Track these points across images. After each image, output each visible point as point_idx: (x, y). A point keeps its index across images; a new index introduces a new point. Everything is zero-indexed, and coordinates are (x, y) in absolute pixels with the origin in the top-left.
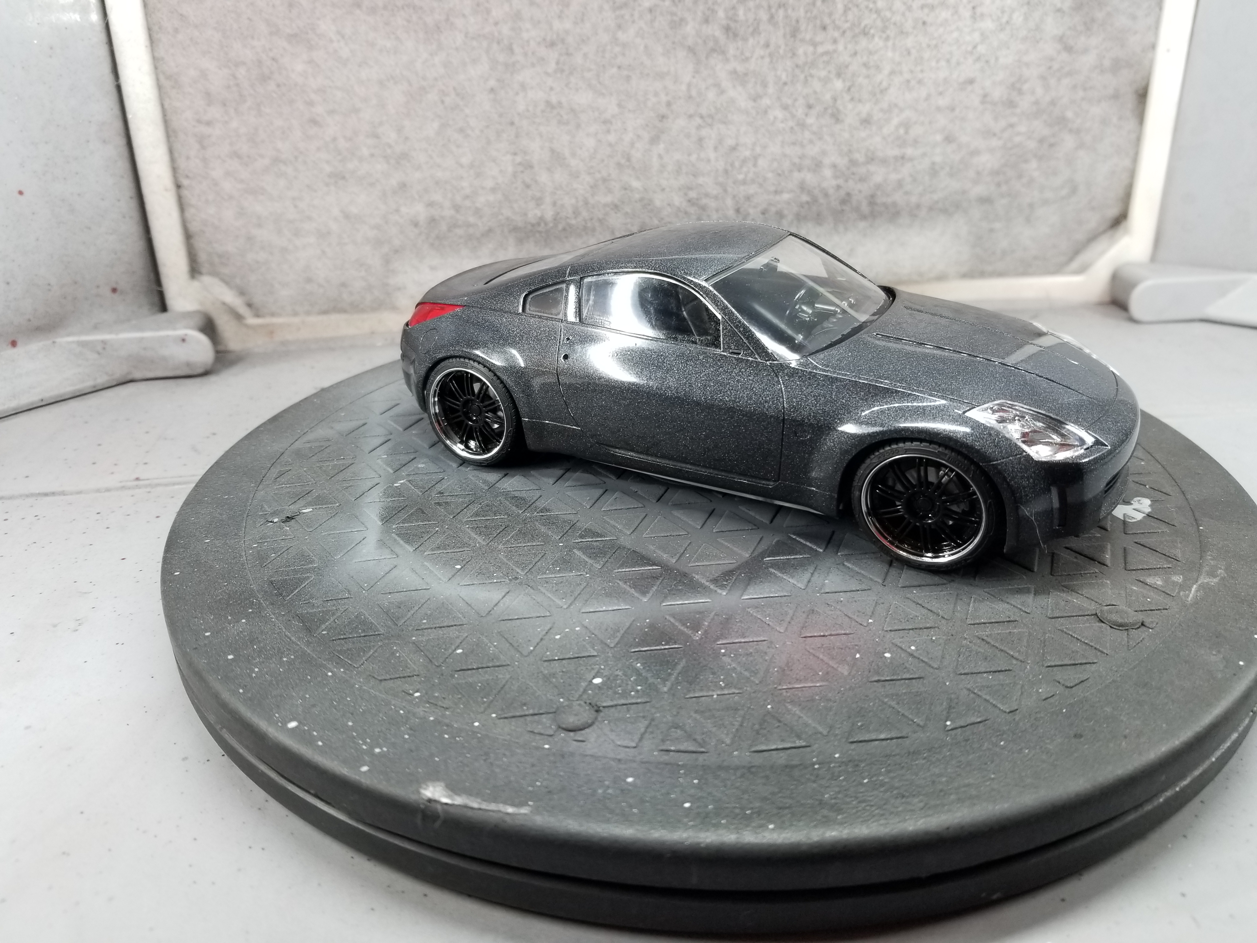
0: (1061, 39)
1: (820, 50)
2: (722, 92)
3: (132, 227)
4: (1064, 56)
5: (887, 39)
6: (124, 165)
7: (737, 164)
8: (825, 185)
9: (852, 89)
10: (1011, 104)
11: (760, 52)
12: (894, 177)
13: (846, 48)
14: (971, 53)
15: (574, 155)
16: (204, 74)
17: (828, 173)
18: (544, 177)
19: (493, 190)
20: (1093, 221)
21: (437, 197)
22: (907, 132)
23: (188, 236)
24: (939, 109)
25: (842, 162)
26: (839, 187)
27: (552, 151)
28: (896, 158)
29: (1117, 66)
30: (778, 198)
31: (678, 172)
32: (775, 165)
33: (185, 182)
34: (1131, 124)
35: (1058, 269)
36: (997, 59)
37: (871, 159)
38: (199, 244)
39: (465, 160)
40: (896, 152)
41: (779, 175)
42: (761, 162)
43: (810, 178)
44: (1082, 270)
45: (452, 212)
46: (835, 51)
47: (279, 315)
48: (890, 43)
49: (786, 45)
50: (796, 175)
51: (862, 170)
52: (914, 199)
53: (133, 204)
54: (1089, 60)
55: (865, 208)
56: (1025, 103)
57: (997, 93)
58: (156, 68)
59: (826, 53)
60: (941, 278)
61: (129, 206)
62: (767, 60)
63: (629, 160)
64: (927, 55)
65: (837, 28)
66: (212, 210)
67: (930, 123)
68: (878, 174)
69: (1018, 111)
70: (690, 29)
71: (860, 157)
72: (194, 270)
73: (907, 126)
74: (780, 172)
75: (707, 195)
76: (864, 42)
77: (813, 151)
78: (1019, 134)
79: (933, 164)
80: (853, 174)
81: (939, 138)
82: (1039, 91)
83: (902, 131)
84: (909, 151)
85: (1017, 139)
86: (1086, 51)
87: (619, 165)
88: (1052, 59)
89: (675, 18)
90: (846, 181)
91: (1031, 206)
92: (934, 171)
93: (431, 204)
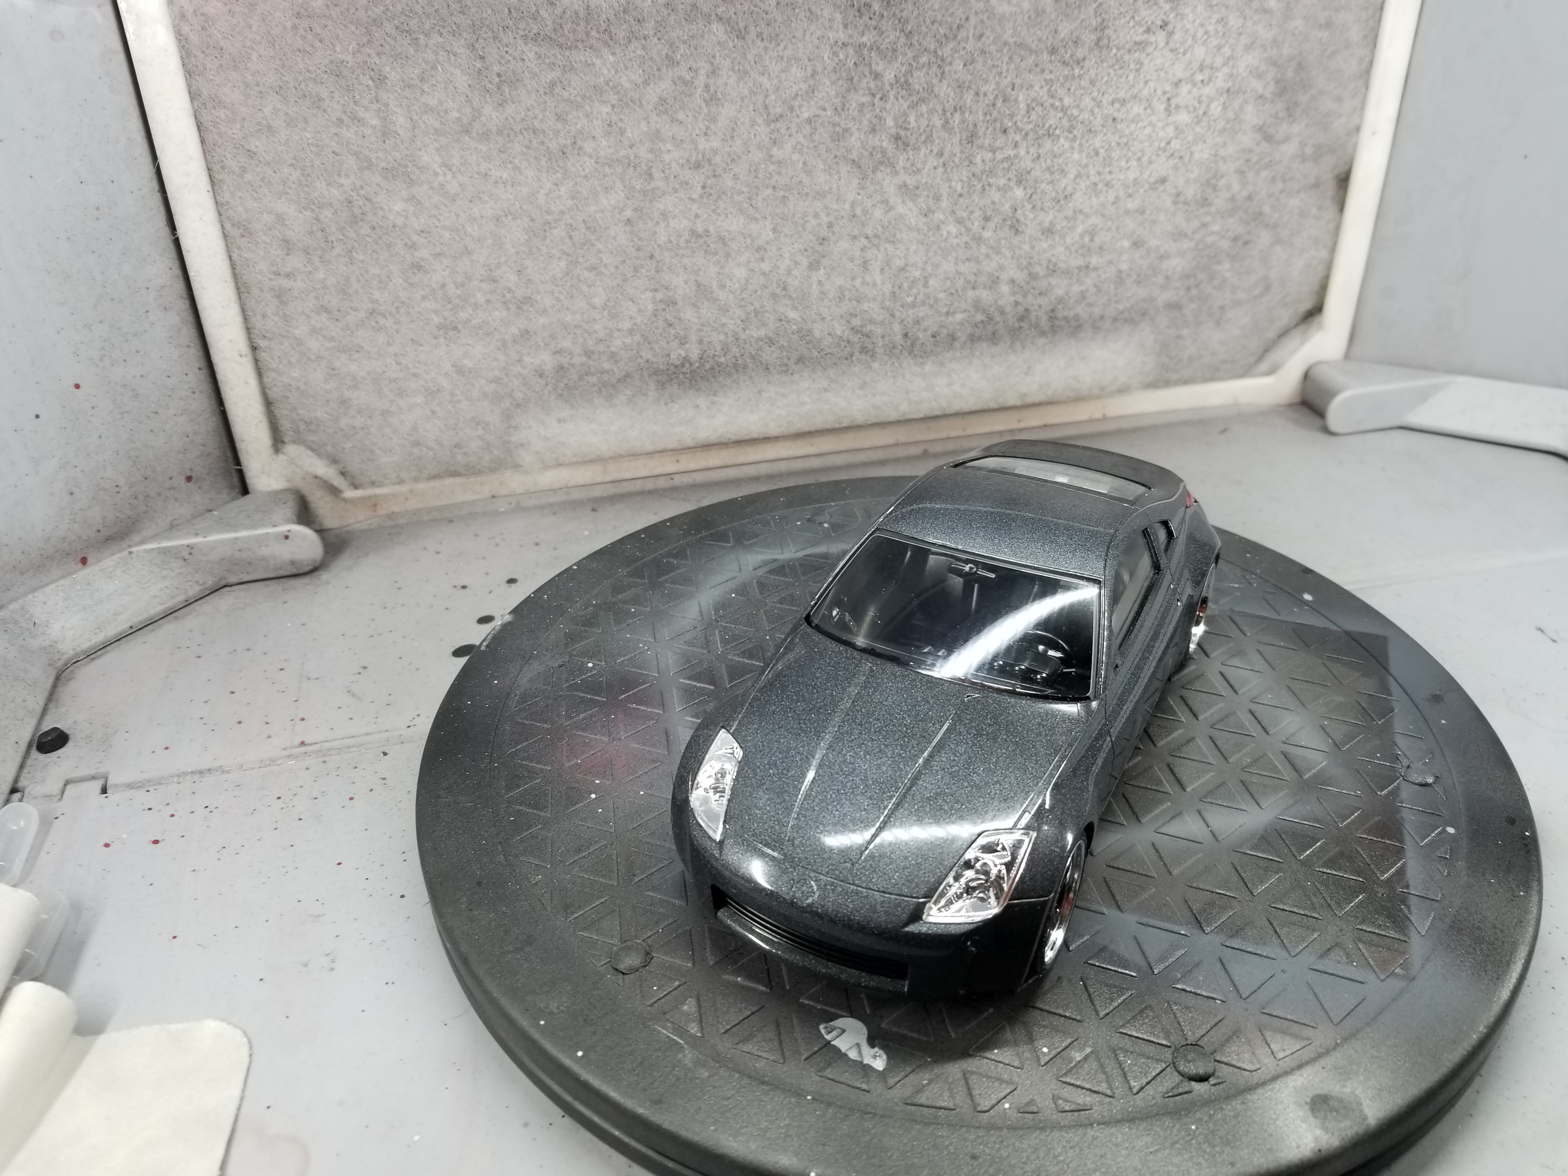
0: (1260, 129)
1: (999, 156)
2: (891, 208)
3: (202, 403)
4: (1264, 146)
5: (1075, 139)
6: (188, 333)
7: (905, 286)
8: (1001, 302)
9: (1034, 197)
10: (1205, 202)
11: (933, 161)
12: (1076, 288)
13: (1028, 152)
14: (1165, 150)
15: (722, 287)
16: (280, 219)
17: (1005, 289)
18: (688, 314)
19: (631, 332)
20: (1285, 317)
21: (566, 344)
22: (1092, 240)
23: (268, 403)
24: (1127, 212)
25: (1020, 276)
26: (1017, 303)
27: (698, 285)
28: (1079, 268)
29: (1318, 154)
30: (950, 319)
31: (841, 299)
32: (948, 283)
33: (262, 343)
34: (1331, 212)
35: (1246, 372)
36: (1192, 154)
37: (1053, 270)
38: (282, 412)
39: (597, 301)
40: (1080, 262)
41: (952, 294)
42: (931, 282)
43: (985, 295)
44: (1272, 371)
45: (584, 359)
46: (1016, 156)
47: (381, 485)
48: (1076, 145)
49: (962, 152)
50: (971, 293)
51: (1044, 283)
52: (1097, 311)
53: (204, 375)
54: (1289, 149)
55: (1044, 323)
56: (1220, 201)
57: (1190, 192)
58: (220, 214)
59: (1007, 159)
60: (1124, 390)
61: (197, 378)
62: (940, 170)
63: (785, 289)
64: (1115, 155)
65: (1018, 130)
66: (296, 373)
67: (1118, 228)
68: (1060, 287)
69: (1213, 209)
70: (854, 141)
71: (1040, 270)
72: (278, 442)
73: (1092, 233)
74: (953, 291)
75: (871, 321)
76: (1048, 144)
77: (990, 266)
78: (1212, 233)
79: (1120, 271)
80: (1033, 288)
81: (1126, 244)
82: (1236, 186)
83: (1087, 239)
84: (1094, 261)
85: (1210, 239)
86: (1287, 139)
87: (774, 295)
88: (1250, 151)
89: (837, 129)
90: (1025, 296)
91: (1222, 308)
92: (1120, 279)
93: (558, 352)
